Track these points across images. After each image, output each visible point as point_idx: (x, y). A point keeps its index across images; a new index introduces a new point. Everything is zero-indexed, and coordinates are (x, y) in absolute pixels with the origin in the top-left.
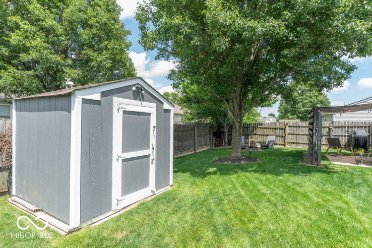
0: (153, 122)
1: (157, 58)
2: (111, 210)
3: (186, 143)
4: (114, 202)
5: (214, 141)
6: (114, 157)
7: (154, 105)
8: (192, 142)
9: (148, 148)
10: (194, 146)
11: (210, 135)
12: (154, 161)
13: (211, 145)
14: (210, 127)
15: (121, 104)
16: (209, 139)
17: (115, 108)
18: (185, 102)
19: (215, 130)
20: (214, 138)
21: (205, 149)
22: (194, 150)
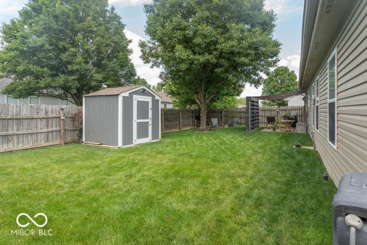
0: (150, 106)
1: (152, 67)
2: (132, 144)
3: (173, 123)
4: (134, 141)
5: (196, 123)
6: (134, 121)
7: (151, 98)
8: (178, 122)
9: (148, 119)
10: (180, 126)
11: (192, 118)
12: (151, 125)
13: (194, 126)
14: (192, 112)
15: (137, 98)
16: (191, 121)
17: (134, 99)
18: (170, 94)
19: (197, 115)
20: (196, 121)
21: (189, 128)
22: (180, 128)
